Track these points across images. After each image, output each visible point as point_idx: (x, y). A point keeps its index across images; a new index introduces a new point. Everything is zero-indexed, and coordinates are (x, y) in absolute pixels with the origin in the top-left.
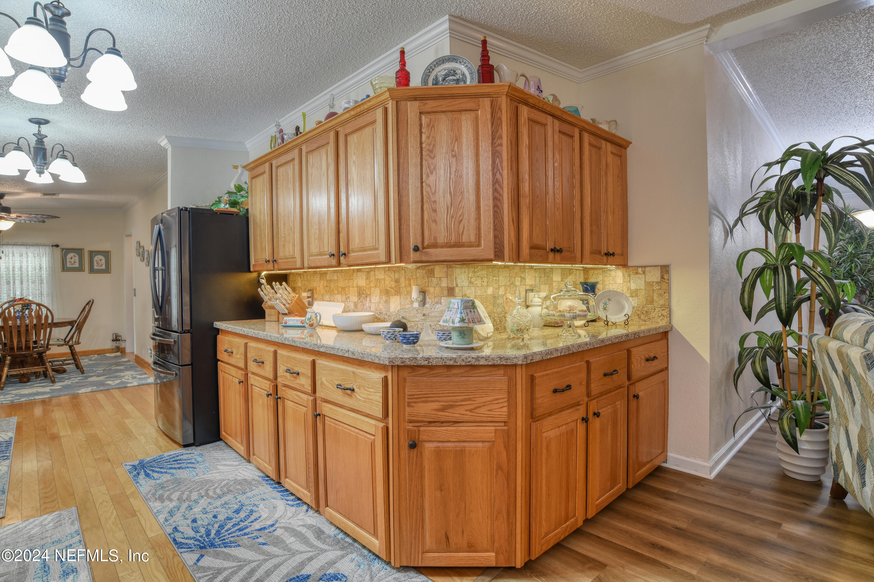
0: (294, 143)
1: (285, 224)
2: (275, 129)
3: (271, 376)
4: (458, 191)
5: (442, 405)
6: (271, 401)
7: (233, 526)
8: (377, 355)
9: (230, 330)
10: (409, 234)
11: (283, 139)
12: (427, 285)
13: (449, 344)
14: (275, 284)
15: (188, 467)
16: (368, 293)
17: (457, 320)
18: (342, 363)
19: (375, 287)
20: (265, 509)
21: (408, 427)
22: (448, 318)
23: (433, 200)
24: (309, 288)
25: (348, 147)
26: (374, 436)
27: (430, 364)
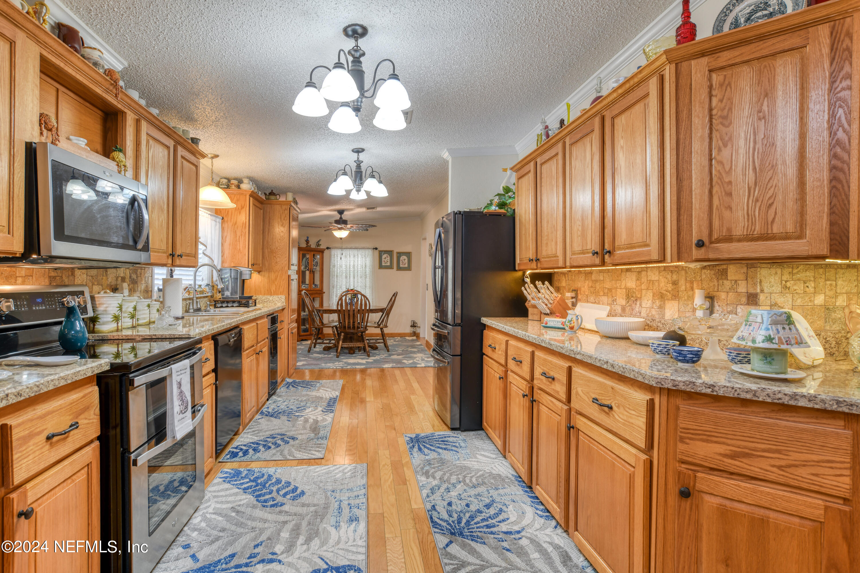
0: (558, 137)
1: (548, 222)
2: (541, 127)
3: (528, 377)
4: (767, 164)
5: (731, 450)
6: (526, 402)
7: (482, 520)
8: (642, 372)
9: (494, 326)
10: (691, 226)
11: (548, 136)
12: (716, 289)
13: (746, 369)
14: (539, 283)
15: (452, 450)
16: (639, 296)
17: (760, 338)
18: (600, 375)
19: (647, 289)
20: (514, 512)
21: (680, 468)
22: (745, 334)
23: (727, 180)
24: (573, 288)
25: (615, 132)
26: (634, 467)
27: (715, 393)
